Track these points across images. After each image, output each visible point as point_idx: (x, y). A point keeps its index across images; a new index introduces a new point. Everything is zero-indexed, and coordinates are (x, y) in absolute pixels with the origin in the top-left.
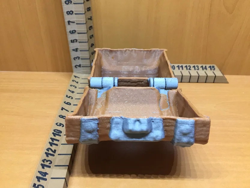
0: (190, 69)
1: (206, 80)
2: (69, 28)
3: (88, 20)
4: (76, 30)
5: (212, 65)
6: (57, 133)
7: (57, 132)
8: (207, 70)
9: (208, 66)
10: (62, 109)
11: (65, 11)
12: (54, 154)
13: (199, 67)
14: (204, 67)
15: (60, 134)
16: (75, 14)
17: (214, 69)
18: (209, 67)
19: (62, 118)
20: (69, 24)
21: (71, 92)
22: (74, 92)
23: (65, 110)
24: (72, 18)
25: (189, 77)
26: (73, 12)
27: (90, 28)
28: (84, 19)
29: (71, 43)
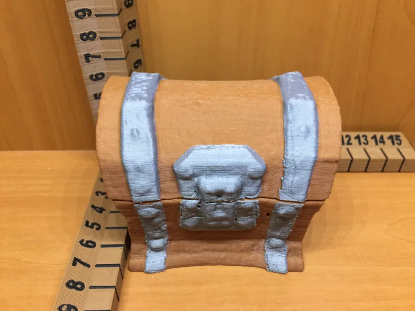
0: (349, 143)
1: (385, 166)
2: (88, 70)
3: (130, 48)
4: (103, 72)
5: (394, 134)
8: (386, 144)
10: (76, 261)
11: (77, 33)
13: (369, 139)
14: (378, 138)
16: (102, 38)
17: (398, 142)
18: (389, 138)
20: (89, 62)
21: (98, 211)
22: (105, 210)
23: (81, 266)
24: (94, 47)
25: (349, 163)
26: (95, 34)
27: (137, 65)
28: (121, 49)
29: (95, 101)
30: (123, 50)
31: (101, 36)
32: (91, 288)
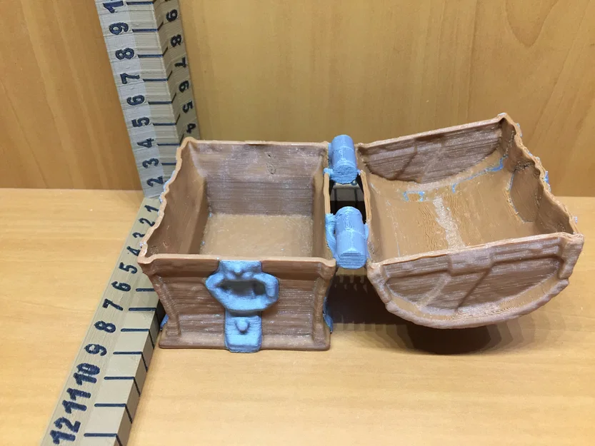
2: (126, 92)
3: (174, 68)
4: (143, 95)
6: (87, 375)
7: (86, 371)
10: (107, 303)
11: (112, 50)
12: (74, 434)
15: (93, 376)
16: (140, 56)
19: (103, 331)
20: (126, 83)
21: (135, 254)
23: (113, 308)
24: (131, 66)
26: (132, 52)
27: (182, 87)
28: (161, 68)
29: (134, 128)
30: (165, 70)
31: (139, 54)
32: (122, 330)
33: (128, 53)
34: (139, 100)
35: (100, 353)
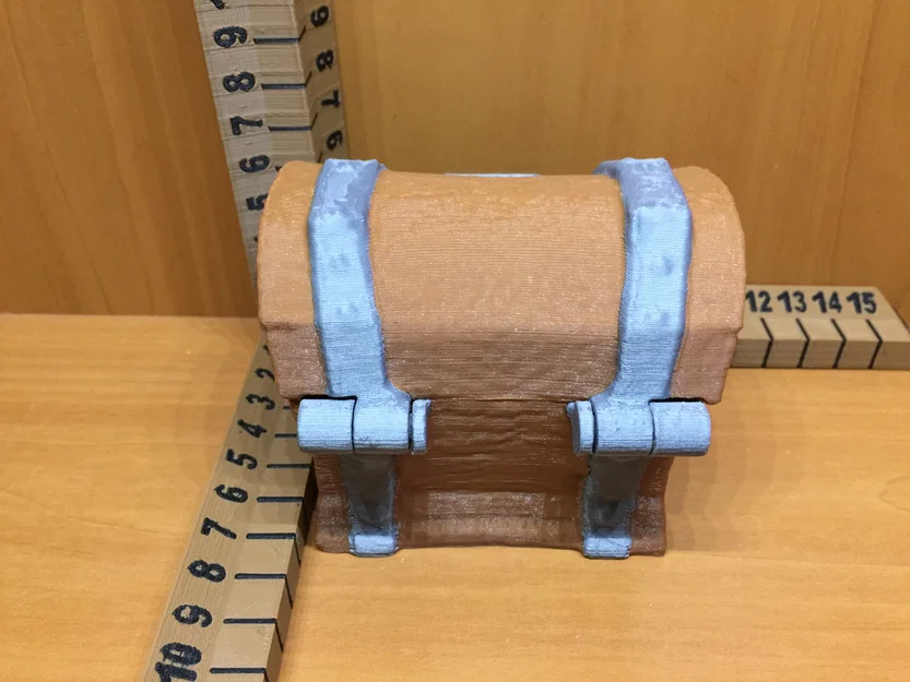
0: (765, 308)
1: (840, 356)
2: (238, 149)
3: (320, 108)
4: (267, 154)
5: (860, 290)
6: (178, 665)
7: (177, 659)
8: (843, 310)
9: (844, 292)
10: (208, 526)
11: (217, 75)
13: (808, 299)
14: (827, 298)
15: (190, 667)
16: (265, 87)
17: (870, 306)
18: (849, 299)
19: (203, 578)
20: (239, 133)
21: (251, 433)
22: (265, 431)
23: (219, 534)
24: (249, 104)
25: (765, 347)
26: (251, 78)
27: (332, 142)
28: (302, 108)
29: (251, 212)
30: (307, 111)
31: (264, 83)
32: (237, 576)
33: (245, 81)
34: (260, 163)
35: (200, 621)
